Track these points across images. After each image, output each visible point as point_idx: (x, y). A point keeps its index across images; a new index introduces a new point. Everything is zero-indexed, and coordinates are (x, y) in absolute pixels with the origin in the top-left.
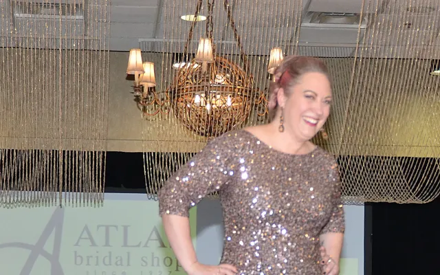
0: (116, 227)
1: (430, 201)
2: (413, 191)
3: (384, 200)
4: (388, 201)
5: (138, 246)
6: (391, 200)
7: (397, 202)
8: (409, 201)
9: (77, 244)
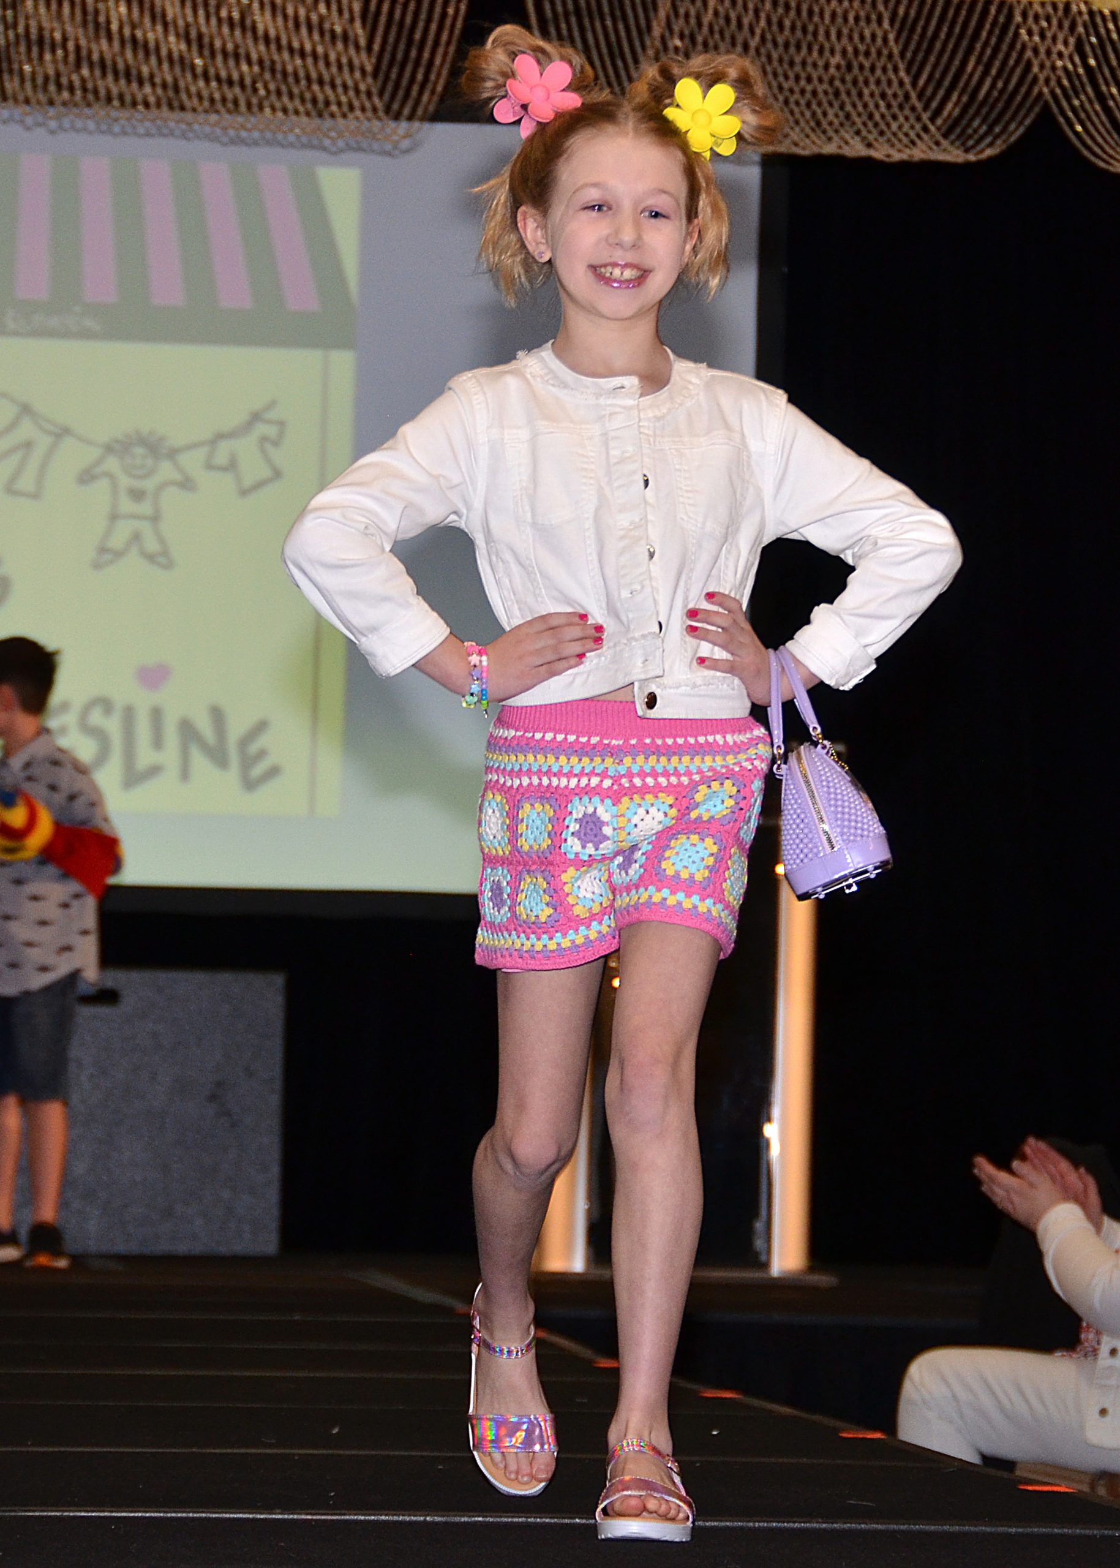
1: (989, 152)
2: (932, 119)
3: (830, 149)
4: (847, 151)
6: (856, 149)
7: (879, 153)
8: (919, 153)
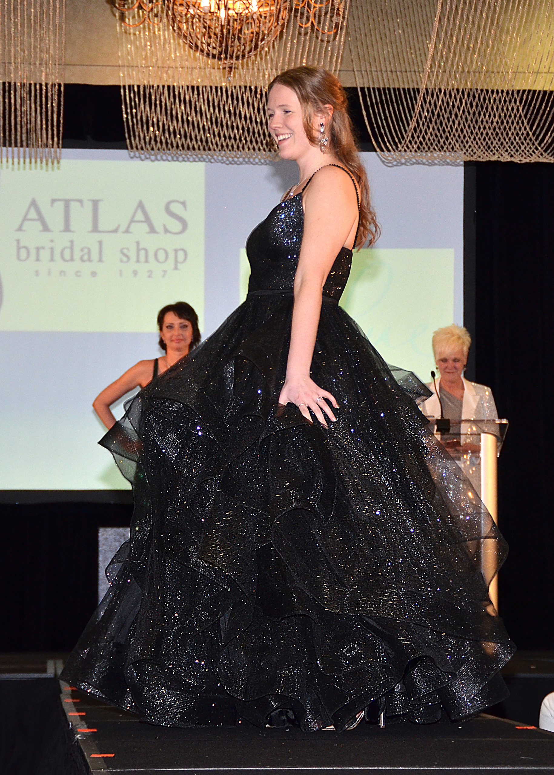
0: (81, 201)
2: (540, 144)
3: (494, 158)
4: (502, 159)
5: (116, 231)
6: (506, 158)
7: (516, 160)
8: (534, 159)
9: (20, 229)
